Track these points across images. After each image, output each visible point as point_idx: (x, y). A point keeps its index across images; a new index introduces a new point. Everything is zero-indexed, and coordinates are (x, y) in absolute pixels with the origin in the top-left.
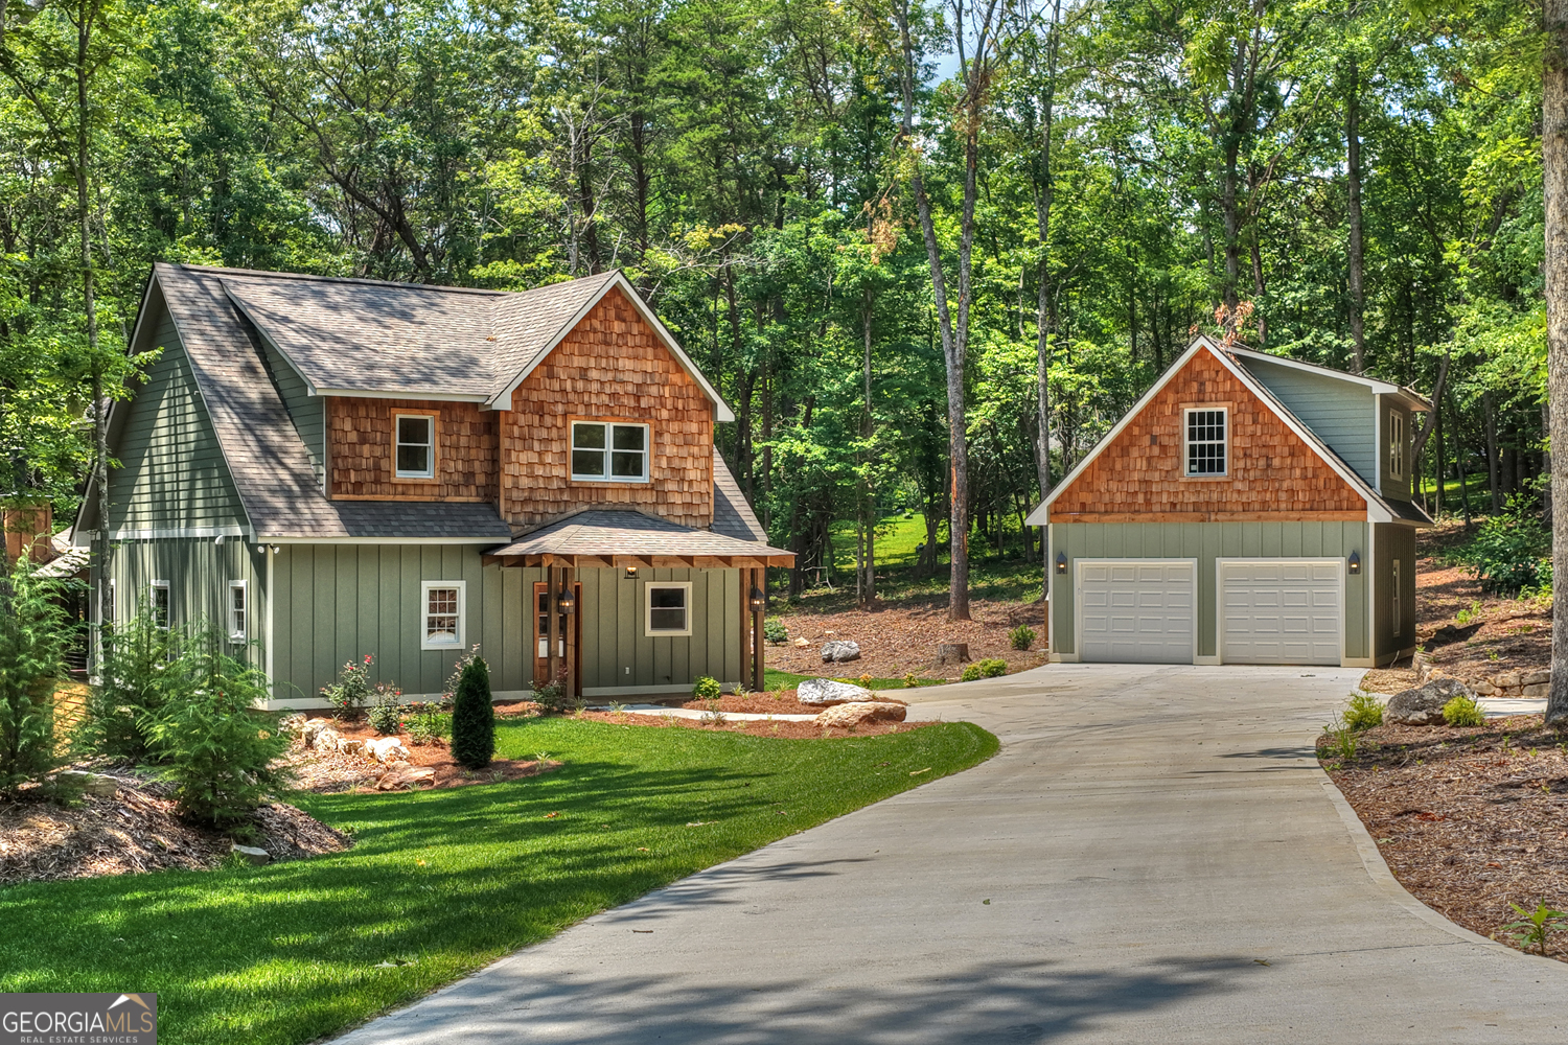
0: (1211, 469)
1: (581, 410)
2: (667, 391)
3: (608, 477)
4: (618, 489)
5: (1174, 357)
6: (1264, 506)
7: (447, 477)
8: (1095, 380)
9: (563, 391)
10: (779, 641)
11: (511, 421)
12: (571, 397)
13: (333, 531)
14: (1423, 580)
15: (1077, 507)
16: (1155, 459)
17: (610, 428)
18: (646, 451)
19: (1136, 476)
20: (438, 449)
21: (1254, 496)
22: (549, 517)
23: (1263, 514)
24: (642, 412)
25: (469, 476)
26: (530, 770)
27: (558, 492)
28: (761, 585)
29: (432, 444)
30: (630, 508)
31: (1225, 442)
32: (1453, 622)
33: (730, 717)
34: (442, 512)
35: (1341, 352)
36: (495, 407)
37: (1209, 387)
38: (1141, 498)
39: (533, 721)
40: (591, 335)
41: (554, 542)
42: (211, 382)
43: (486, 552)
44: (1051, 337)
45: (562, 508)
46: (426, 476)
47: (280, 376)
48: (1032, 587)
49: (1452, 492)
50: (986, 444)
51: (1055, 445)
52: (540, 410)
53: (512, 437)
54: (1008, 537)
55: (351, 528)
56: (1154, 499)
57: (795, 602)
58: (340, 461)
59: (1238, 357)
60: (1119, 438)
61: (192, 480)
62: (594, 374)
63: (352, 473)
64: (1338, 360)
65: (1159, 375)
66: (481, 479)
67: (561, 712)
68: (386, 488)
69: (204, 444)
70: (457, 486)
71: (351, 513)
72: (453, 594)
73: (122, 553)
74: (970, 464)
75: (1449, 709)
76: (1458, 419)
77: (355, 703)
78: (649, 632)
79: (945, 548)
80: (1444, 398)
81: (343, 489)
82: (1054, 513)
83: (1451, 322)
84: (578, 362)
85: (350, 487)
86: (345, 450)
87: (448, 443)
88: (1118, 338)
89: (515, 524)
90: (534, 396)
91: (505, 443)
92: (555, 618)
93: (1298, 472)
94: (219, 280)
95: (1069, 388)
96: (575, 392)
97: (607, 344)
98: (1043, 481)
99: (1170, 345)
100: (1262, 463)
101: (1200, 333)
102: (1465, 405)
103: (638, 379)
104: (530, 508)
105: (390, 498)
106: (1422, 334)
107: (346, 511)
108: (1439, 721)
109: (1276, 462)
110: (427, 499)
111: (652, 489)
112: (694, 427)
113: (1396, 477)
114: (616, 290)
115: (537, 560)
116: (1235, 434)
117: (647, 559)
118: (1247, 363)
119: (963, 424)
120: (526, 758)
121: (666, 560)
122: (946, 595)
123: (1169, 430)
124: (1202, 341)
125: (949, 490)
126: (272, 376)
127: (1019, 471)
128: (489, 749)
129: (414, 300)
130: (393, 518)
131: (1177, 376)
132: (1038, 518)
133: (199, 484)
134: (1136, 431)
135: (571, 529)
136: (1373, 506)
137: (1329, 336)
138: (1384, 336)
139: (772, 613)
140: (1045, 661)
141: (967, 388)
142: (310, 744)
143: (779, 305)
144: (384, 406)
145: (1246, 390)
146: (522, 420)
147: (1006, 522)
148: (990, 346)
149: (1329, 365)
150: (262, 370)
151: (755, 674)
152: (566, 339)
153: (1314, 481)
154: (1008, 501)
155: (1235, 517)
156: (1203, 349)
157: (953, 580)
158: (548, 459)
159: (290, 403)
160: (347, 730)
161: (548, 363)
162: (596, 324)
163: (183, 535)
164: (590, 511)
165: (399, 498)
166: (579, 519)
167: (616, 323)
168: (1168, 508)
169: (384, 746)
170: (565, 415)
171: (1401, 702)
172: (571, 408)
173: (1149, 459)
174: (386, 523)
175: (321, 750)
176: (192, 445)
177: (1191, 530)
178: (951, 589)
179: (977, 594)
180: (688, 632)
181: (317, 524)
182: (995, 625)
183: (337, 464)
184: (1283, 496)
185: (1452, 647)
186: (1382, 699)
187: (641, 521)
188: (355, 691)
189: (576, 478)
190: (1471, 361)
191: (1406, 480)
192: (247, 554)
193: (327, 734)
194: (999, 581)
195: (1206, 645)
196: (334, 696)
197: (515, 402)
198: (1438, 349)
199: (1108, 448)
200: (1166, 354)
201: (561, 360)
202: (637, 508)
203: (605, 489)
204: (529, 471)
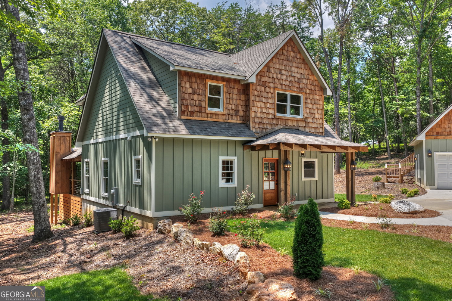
1: (279, 86)
2: (309, 82)
3: (289, 115)
4: (292, 120)
7: (228, 112)
9: (273, 78)
11: (254, 89)
12: (276, 81)
13: (183, 133)
17: (289, 94)
18: (302, 105)
20: (225, 99)
22: (268, 130)
24: (300, 89)
25: (237, 111)
27: (271, 120)
29: (222, 97)
30: (297, 128)
34: (227, 126)
36: (249, 81)
40: (283, 56)
43: (245, 144)
45: (273, 127)
46: (220, 110)
52: (265, 85)
53: (254, 96)
55: (190, 131)
62: (284, 72)
63: (190, 107)
66: (241, 113)
68: (203, 114)
70: (232, 116)
71: (190, 125)
72: (232, 162)
78: (304, 179)
81: (186, 114)
82: (426, 136)
84: (278, 66)
85: (189, 113)
86: (187, 96)
87: (228, 97)
89: (256, 133)
90: (263, 79)
91: (252, 98)
92: (283, 173)
96: (277, 79)
97: (288, 60)
103: (299, 76)
104: (261, 126)
105: (205, 119)
107: (188, 124)
110: (221, 120)
111: (304, 121)
112: (317, 97)
114: (291, 39)
130: (207, 127)
144: (203, 77)
146: (259, 88)
152: (274, 57)
158: (268, 106)
159: (160, 79)
161: (267, 65)
162: (285, 52)
164: (283, 128)
165: (209, 119)
167: (291, 52)
172: (276, 85)
174: (205, 129)
180: (316, 178)
181: (176, 130)
183: (183, 102)
189: (278, 115)
192: (142, 143)
197: (257, 80)
201: (272, 65)
202: (299, 128)
203: (288, 120)
204: (261, 110)
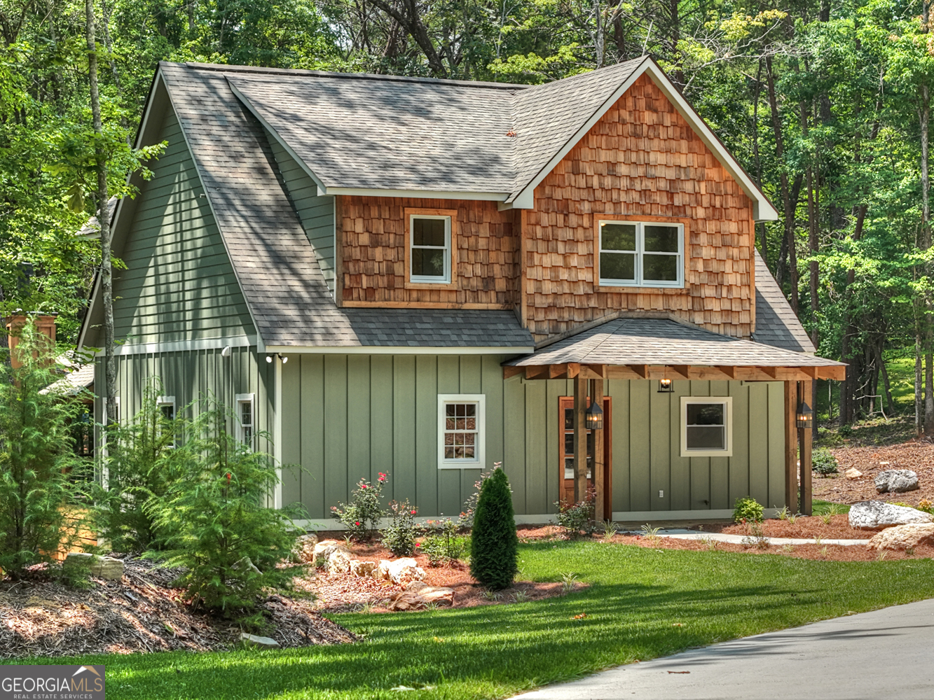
1: (609, 208)
2: (703, 188)
3: (639, 282)
4: (650, 295)
7: (465, 282)
9: (590, 188)
10: (828, 472)
11: (533, 221)
12: (599, 194)
13: (346, 341)
17: (641, 226)
18: (681, 253)
20: (455, 252)
22: (576, 325)
24: (676, 210)
25: (488, 281)
26: (555, 591)
27: (584, 299)
28: (808, 400)
29: (449, 246)
30: (663, 316)
33: (773, 541)
34: (460, 320)
36: (516, 205)
39: (558, 545)
40: (620, 127)
41: (581, 351)
42: (218, 185)
43: (507, 363)
45: (589, 316)
46: (442, 281)
47: (288, 177)
52: (565, 208)
53: (534, 239)
55: (363, 337)
57: (846, 434)
58: (351, 265)
61: (198, 289)
62: (623, 170)
63: (364, 278)
66: (501, 285)
67: (589, 535)
68: (400, 293)
69: (211, 250)
70: (475, 292)
71: (362, 321)
72: (471, 409)
73: (127, 368)
77: (368, 524)
78: (686, 452)
81: (355, 295)
84: (605, 156)
85: (362, 293)
86: (357, 253)
87: (465, 246)
89: (539, 333)
90: (558, 194)
91: (527, 245)
92: (582, 433)
94: (225, 79)
96: (603, 189)
97: (637, 136)
103: (671, 174)
104: (554, 315)
105: (404, 305)
107: (358, 319)
110: (444, 306)
111: (688, 295)
112: (733, 227)
114: (646, 78)
115: (562, 371)
117: (682, 370)
120: (549, 580)
121: (703, 370)
126: (280, 177)
128: (511, 569)
129: (431, 95)
130: (407, 326)
133: (205, 293)
135: (598, 338)
139: (820, 444)
142: (321, 567)
143: (826, 108)
144: (397, 206)
146: (545, 219)
150: (270, 170)
151: (802, 498)
152: (592, 132)
158: (574, 261)
159: (298, 205)
160: (359, 553)
161: (573, 157)
162: (625, 114)
163: (189, 348)
164: (620, 318)
165: (414, 305)
166: (609, 327)
167: (647, 113)
169: (399, 567)
170: (592, 214)
172: (599, 206)
174: (400, 331)
175: (333, 573)
176: (199, 251)
180: (728, 452)
181: (328, 334)
183: (348, 268)
187: (675, 329)
188: (366, 512)
189: (604, 283)
192: (254, 365)
193: (338, 556)
196: (347, 516)
197: (537, 200)
201: (586, 153)
202: (671, 316)
203: (636, 294)
204: (553, 274)
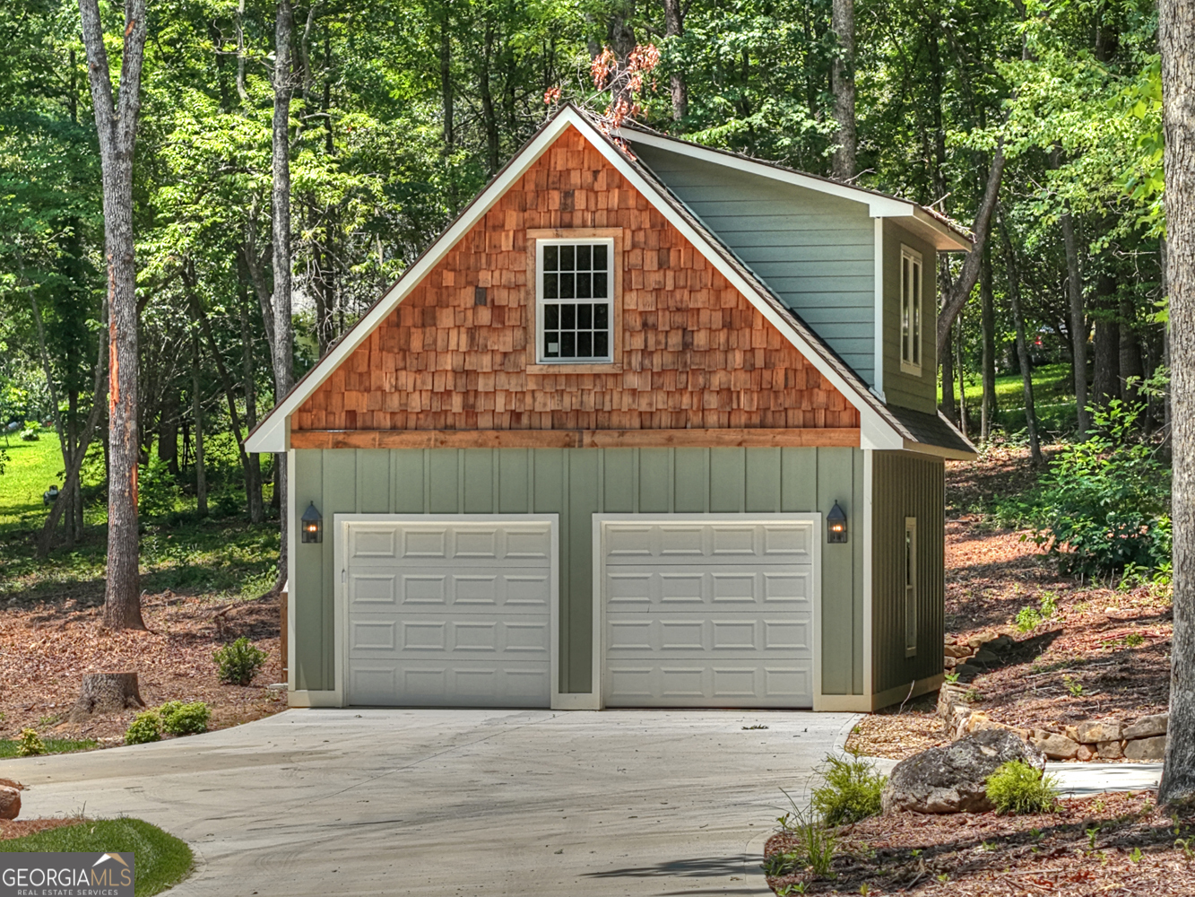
0: (584, 352)
5: (520, 144)
6: (680, 420)
8: (377, 185)
14: (960, 553)
15: (341, 419)
16: (484, 333)
19: (448, 362)
21: (660, 401)
23: (678, 434)
31: (609, 300)
32: (1009, 629)
35: (816, 141)
37: (580, 200)
38: (456, 403)
44: (296, 105)
48: (261, 568)
49: (1009, 396)
50: (175, 301)
51: (302, 304)
54: (216, 476)
56: (482, 404)
59: (634, 146)
60: (418, 292)
64: (812, 157)
65: (490, 179)
74: (144, 339)
75: (997, 783)
76: (1021, 267)
79: (98, 495)
80: (995, 228)
82: (299, 429)
83: (1006, 91)
88: (419, 109)
93: (738, 358)
95: (329, 199)
98: (281, 372)
99: (513, 123)
100: (675, 340)
101: (565, 102)
102: (1031, 241)
106: (957, 114)
108: (979, 804)
109: (701, 339)
113: (911, 368)
116: (627, 287)
118: (647, 158)
119: (131, 264)
122: (99, 584)
123: (508, 277)
124: (568, 117)
125: (104, 385)
127: (236, 353)
131: (523, 179)
132: (269, 438)
134: (449, 279)
136: (869, 418)
137: (798, 113)
138: (894, 114)
140: (280, 704)
141: (140, 196)
145: (647, 206)
147: (213, 447)
148: (182, 118)
149: (794, 165)
153: (767, 374)
154: (214, 409)
155: (628, 438)
156: (571, 130)
157: (113, 554)
168: (506, 421)
171: (913, 771)
173: (472, 332)
177: (550, 462)
178: (108, 571)
179: (157, 582)
182: (190, 638)
184: (712, 401)
185: (1007, 674)
186: (882, 766)
190: (1039, 162)
191: (929, 373)
194: (198, 558)
195: (575, 675)
198: (981, 139)
199: (398, 311)
200: (505, 140)
